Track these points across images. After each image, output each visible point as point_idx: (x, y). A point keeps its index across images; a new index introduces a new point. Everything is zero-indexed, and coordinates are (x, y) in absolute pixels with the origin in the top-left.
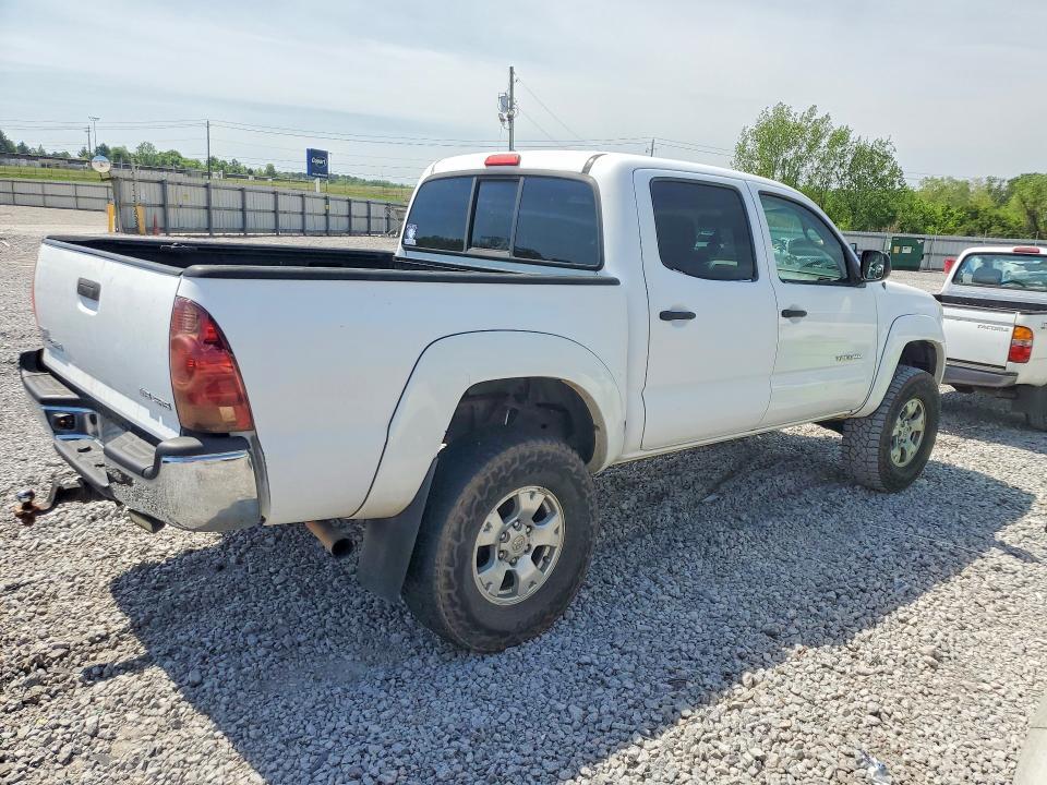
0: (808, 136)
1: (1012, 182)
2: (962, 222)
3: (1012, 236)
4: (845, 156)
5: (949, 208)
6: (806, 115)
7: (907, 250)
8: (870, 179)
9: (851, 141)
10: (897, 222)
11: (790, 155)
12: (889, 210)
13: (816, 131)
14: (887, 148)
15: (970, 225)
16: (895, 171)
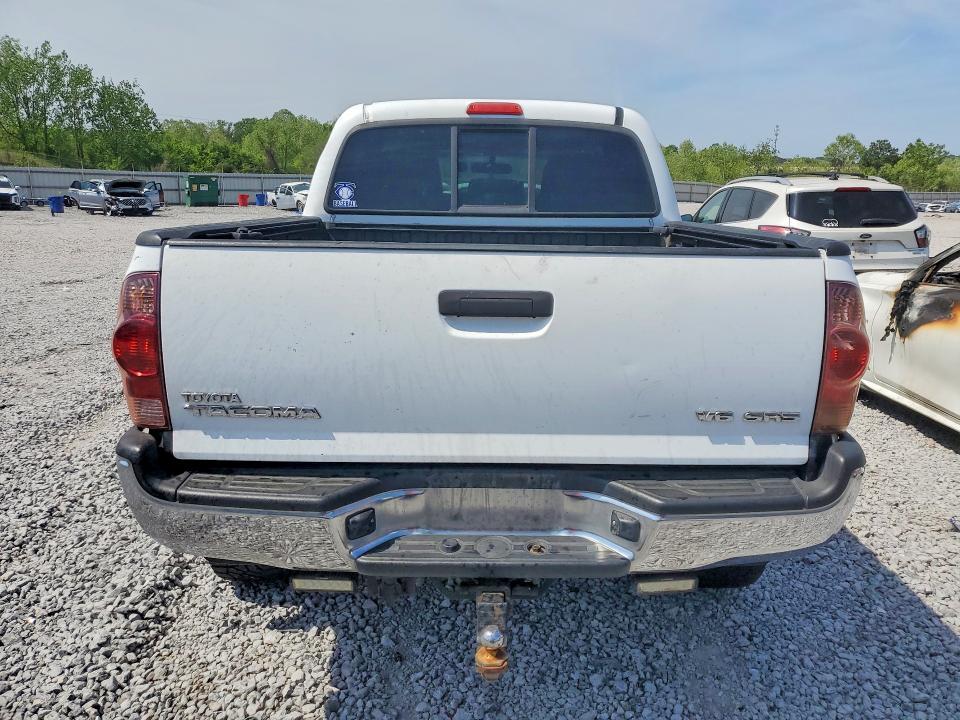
0: (47, 72)
1: (238, 125)
2: (218, 160)
3: (259, 172)
4: (91, 96)
5: (203, 149)
6: (39, 50)
7: (204, 188)
8: (125, 121)
9: (94, 80)
10: (165, 161)
11: (30, 91)
12: (151, 151)
13: (55, 69)
14: (136, 90)
15: (225, 163)
16: (147, 111)
